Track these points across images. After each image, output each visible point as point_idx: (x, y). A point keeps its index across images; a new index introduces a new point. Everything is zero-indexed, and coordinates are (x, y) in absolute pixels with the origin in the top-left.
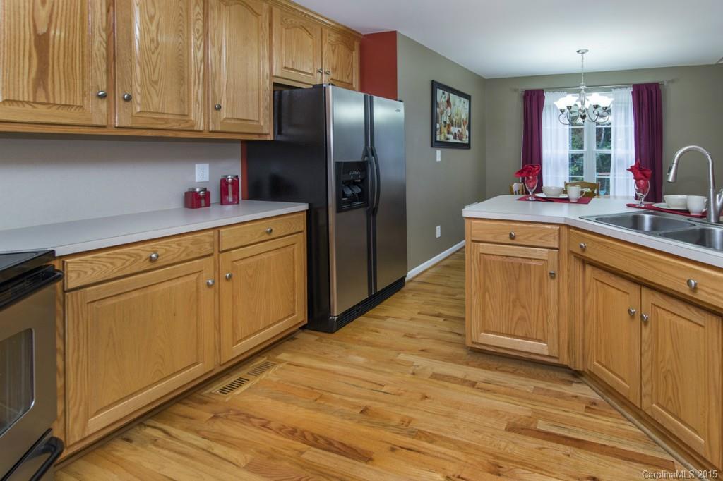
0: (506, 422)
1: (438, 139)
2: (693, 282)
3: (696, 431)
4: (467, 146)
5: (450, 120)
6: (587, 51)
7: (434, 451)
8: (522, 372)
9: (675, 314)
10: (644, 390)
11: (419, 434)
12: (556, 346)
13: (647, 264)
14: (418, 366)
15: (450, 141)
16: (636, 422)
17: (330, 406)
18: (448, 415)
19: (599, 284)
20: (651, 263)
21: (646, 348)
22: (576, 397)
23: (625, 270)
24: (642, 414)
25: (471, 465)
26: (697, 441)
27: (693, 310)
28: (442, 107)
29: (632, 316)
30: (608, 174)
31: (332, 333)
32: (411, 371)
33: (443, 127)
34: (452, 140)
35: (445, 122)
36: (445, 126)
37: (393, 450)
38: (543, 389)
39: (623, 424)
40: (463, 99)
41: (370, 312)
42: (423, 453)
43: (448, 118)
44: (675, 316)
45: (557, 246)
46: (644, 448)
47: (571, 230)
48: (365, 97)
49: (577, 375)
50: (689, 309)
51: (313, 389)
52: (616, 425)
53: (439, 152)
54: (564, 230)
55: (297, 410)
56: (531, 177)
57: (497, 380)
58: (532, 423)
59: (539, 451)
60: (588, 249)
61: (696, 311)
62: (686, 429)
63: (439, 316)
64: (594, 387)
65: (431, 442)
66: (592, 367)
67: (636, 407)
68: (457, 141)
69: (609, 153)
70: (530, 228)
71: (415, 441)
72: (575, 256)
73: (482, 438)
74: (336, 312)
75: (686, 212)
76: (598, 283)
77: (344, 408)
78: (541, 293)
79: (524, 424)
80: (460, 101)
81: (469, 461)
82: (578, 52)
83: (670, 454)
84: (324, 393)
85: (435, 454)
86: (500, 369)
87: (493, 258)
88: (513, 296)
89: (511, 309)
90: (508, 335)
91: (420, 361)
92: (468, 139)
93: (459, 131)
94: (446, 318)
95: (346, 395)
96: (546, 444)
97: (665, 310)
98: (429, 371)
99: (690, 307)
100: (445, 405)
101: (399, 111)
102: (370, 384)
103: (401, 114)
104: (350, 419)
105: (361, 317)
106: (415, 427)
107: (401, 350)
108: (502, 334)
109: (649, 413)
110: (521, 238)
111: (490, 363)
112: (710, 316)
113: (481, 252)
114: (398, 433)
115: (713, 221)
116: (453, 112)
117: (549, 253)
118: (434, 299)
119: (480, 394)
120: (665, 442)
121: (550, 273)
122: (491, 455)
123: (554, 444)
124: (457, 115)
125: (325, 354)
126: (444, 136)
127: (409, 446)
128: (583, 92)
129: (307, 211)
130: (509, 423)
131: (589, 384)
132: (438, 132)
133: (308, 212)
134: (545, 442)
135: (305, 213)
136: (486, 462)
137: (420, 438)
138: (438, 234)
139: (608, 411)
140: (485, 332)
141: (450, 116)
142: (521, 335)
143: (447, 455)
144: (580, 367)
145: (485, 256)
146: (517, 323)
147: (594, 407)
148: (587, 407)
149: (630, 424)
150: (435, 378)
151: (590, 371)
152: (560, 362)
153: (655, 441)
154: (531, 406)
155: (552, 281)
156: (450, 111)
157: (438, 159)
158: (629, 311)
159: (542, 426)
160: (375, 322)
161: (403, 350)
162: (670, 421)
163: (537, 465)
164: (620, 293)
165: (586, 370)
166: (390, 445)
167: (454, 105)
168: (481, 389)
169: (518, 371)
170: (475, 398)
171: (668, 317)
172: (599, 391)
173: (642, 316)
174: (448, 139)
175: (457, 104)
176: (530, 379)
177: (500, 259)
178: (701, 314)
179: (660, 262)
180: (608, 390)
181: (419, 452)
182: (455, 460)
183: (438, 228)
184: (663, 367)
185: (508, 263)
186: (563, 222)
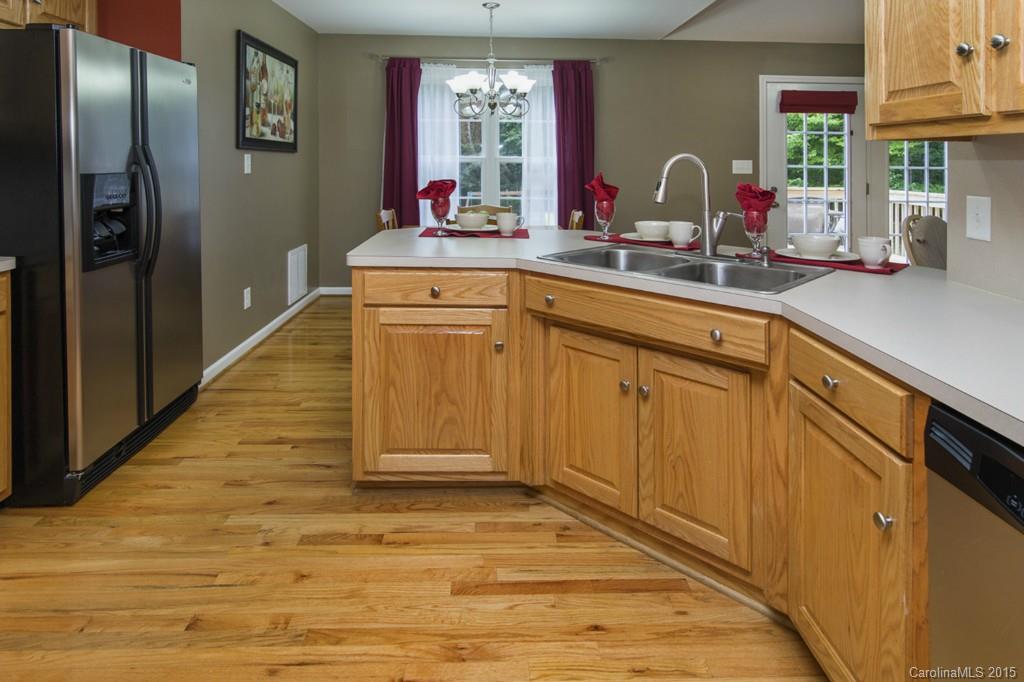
0: (450, 583)
1: (248, 135)
2: (718, 333)
3: (715, 529)
4: (292, 148)
5: (266, 100)
6: (498, 5)
7: (348, 655)
8: (449, 505)
9: (686, 379)
10: (643, 492)
11: (312, 636)
12: (505, 455)
13: (651, 316)
14: (271, 530)
15: (266, 138)
16: (629, 540)
17: (119, 634)
18: (351, 595)
19: (571, 352)
20: (656, 314)
21: (646, 432)
22: (540, 524)
23: (617, 328)
24: (638, 526)
25: (415, 658)
26: (718, 542)
27: (713, 370)
28: (253, 79)
29: (624, 390)
30: (516, 193)
31: (70, 503)
32: (261, 541)
33: (255, 112)
34: (269, 137)
35: (258, 105)
36: (258, 113)
37: (272, 673)
38: (489, 523)
39: (612, 547)
40: (286, 67)
41: (139, 456)
42: (330, 663)
43: (263, 97)
44: (688, 382)
45: (504, 303)
46: (646, 572)
47: (528, 277)
48: (133, 53)
49: (531, 493)
50: (707, 370)
51: (67, 611)
52: (603, 550)
53: (247, 158)
54: (516, 277)
55: (43, 657)
56: (441, 200)
57: (414, 524)
58: (488, 575)
59: (511, 611)
60: (557, 303)
61: (717, 371)
62: (704, 530)
63: (280, 441)
64: (561, 506)
65: (338, 642)
66: (560, 476)
67: (631, 518)
68: (277, 138)
69: (518, 161)
70: (463, 277)
71: (307, 649)
72: (533, 316)
73: (420, 615)
74: (80, 461)
75: (669, 244)
76: (569, 350)
77: (150, 629)
78: (481, 377)
79: (478, 579)
80: (282, 69)
81: (412, 654)
82: (485, 5)
83: (680, 571)
84: (96, 614)
85: (352, 659)
86: (413, 507)
87: (401, 330)
88: (436, 388)
89: (433, 409)
90: (426, 451)
91: (271, 521)
92: (292, 136)
93: (279, 121)
94: (296, 444)
95: (145, 607)
96: (518, 599)
97: (673, 375)
98: (294, 534)
99: (709, 367)
100: (343, 581)
101: (189, 82)
102: (187, 578)
103: (192, 88)
104: (169, 645)
105: (123, 467)
106: (300, 628)
107: (227, 511)
108: (418, 451)
109: (651, 521)
110: (449, 294)
111: (396, 501)
112: (735, 375)
113: (381, 322)
114: (272, 645)
115: (708, 254)
116: (272, 88)
117: (493, 314)
118: (260, 415)
119: (395, 551)
120: (670, 556)
121: (497, 346)
122: (442, 635)
123: (530, 597)
124: (277, 92)
125: (67, 545)
126: (258, 128)
127: (302, 659)
128: (492, 67)
129: (12, 272)
130: (454, 584)
131: (555, 503)
132: (248, 122)
133: (15, 274)
134: (515, 597)
135: (9, 275)
136: (437, 647)
137: (315, 642)
138: (247, 303)
139: (588, 534)
140: (389, 452)
141: (266, 95)
142: (449, 447)
143: (371, 655)
144: (539, 480)
145: (387, 327)
146: (441, 430)
147: (568, 533)
148: (558, 535)
149: (620, 544)
150: (310, 543)
151: (557, 483)
152: (509, 479)
153: (658, 560)
154: (479, 552)
155: (499, 356)
156: (265, 86)
157: (248, 170)
158: (622, 385)
159: (504, 575)
160: (156, 470)
161: (231, 510)
162: (681, 526)
163: (513, 632)
164: (605, 361)
165: (548, 484)
166: (265, 667)
167: (273, 76)
168: (394, 543)
169: (443, 505)
170: (388, 559)
171: (678, 384)
172: (569, 510)
173: (640, 390)
174: (263, 134)
175: (277, 72)
176: (465, 513)
177: (414, 331)
178: (723, 374)
179: (671, 312)
180: (586, 504)
181: (320, 663)
182: (385, 659)
183: (247, 292)
184: (670, 455)
185: (428, 335)
186: (514, 266)
